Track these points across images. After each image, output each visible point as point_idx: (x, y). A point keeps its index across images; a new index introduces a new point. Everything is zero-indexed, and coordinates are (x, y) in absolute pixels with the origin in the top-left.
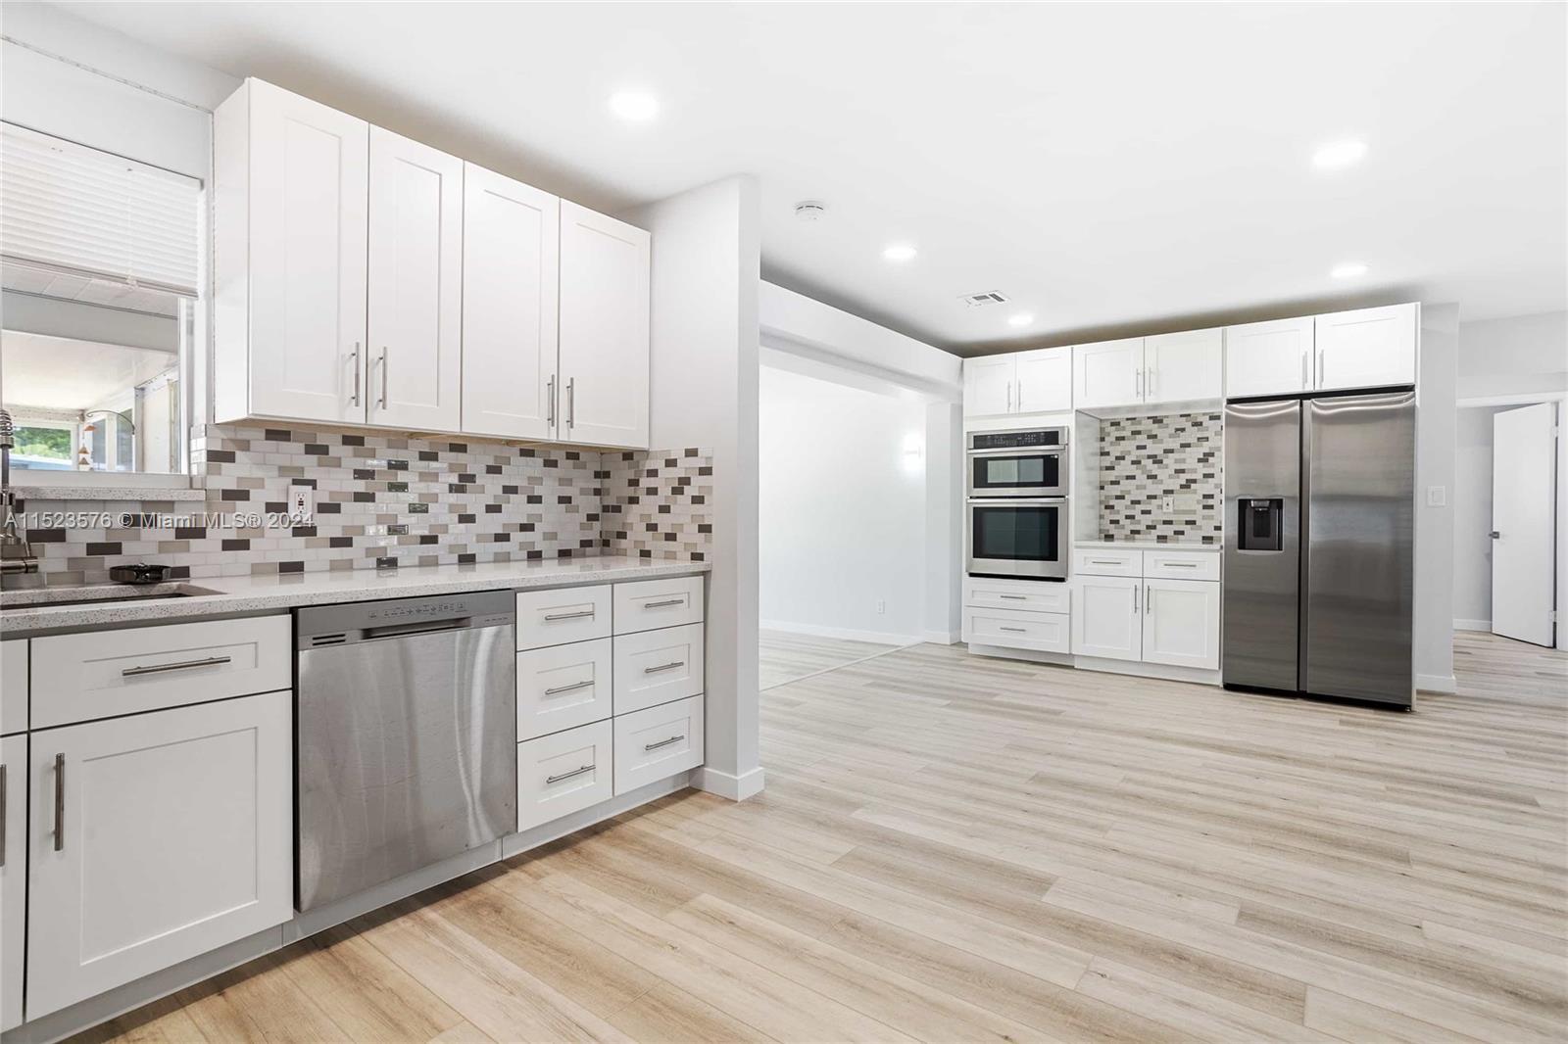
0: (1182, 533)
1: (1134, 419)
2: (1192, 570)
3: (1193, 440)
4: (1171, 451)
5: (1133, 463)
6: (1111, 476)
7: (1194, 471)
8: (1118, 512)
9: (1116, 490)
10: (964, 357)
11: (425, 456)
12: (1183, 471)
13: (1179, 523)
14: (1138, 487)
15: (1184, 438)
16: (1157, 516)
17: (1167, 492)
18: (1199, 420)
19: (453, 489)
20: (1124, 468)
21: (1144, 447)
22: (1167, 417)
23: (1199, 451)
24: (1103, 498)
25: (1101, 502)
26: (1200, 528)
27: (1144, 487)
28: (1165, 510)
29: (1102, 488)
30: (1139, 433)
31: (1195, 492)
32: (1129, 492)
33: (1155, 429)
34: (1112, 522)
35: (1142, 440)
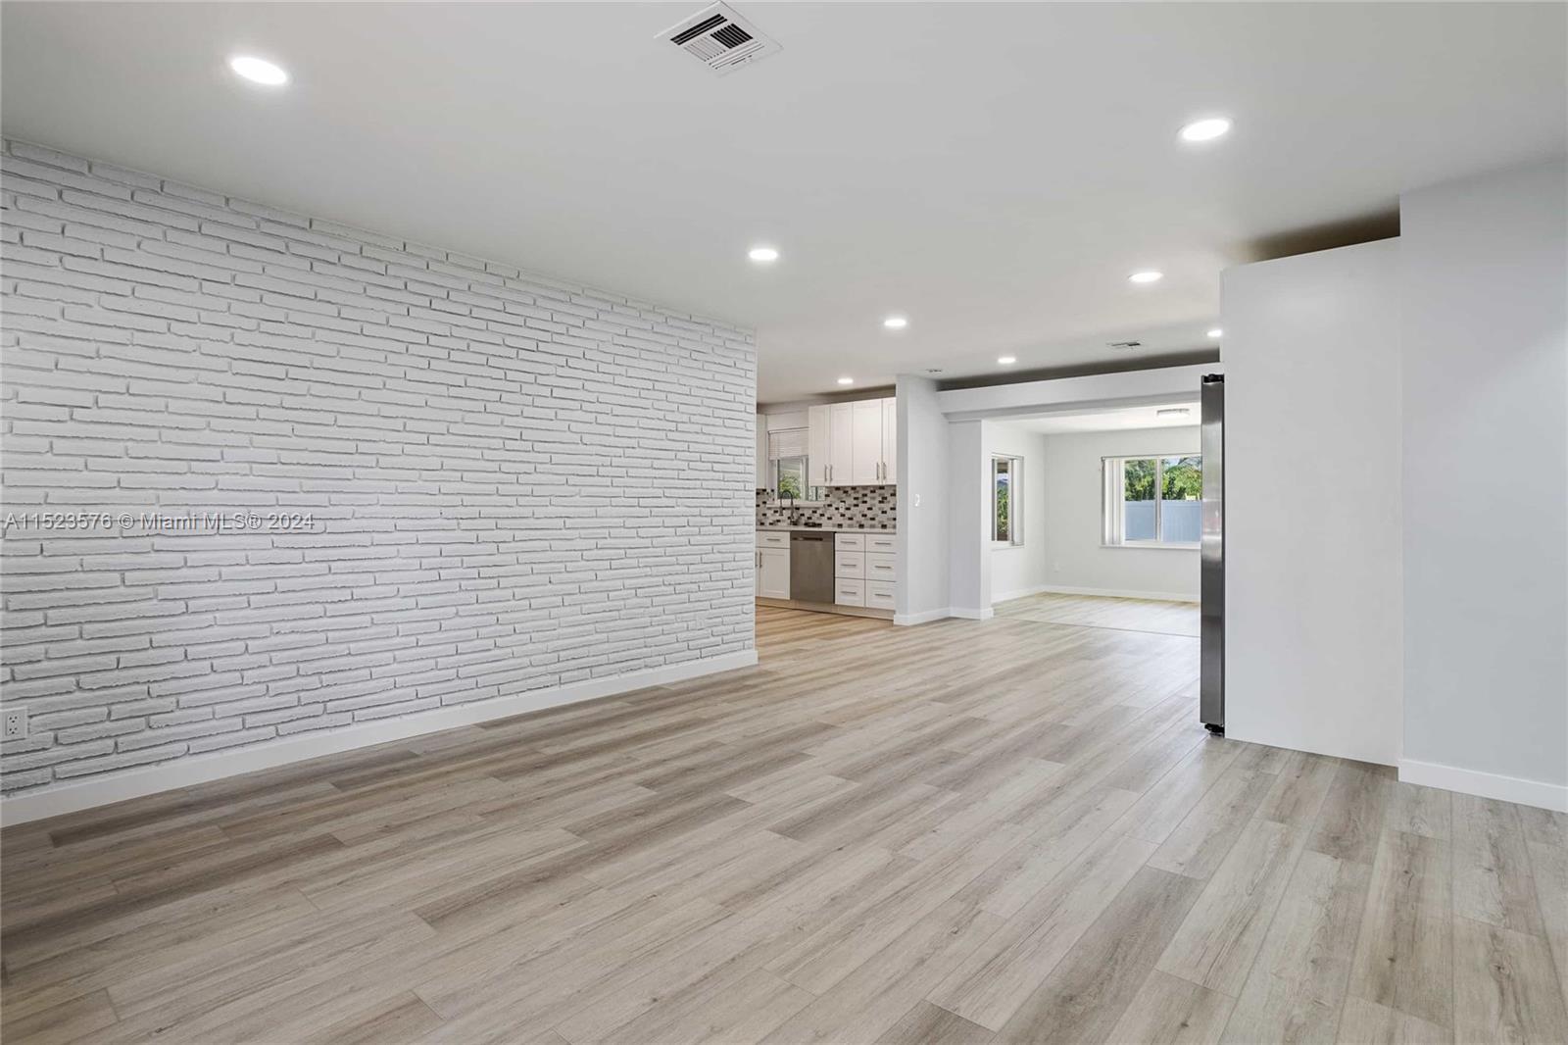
11: (872, 492)
19: (880, 502)
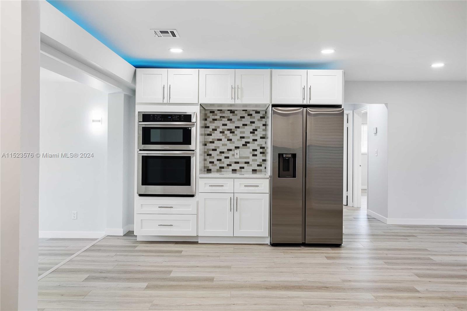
0: (243, 168)
1: (222, 110)
2: (256, 188)
3: (248, 123)
4: (238, 127)
5: (221, 132)
6: (210, 139)
7: (249, 138)
8: (213, 157)
9: (212, 146)
10: (136, 68)
12: (243, 137)
13: (242, 163)
14: (223, 145)
15: (244, 121)
16: (232, 159)
17: (237, 148)
18: (251, 113)
20: (217, 135)
21: (226, 125)
22: (237, 110)
23: (250, 128)
24: (206, 150)
25: (205, 152)
26: (251, 165)
27: (226, 145)
28: (235, 157)
29: (206, 145)
30: (224, 117)
31: (249, 148)
32: (219, 147)
33: (231, 116)
34: (211, 162)
35: (225, 121)
